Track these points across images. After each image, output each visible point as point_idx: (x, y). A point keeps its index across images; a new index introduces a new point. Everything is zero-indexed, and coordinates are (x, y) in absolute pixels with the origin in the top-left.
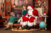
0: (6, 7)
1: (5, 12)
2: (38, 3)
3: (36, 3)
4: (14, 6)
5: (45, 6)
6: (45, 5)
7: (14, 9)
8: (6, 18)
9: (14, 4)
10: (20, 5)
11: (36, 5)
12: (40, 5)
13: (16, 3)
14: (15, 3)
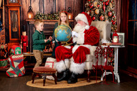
0: (7, 17)
1: (4, 30)
2: (94, 7)
3: (89, 7)
4: (30, 16)
5: (113, 15)
6: (111, 11)
7: (28, 22)
8: (7, 49)
9: (30, 10)
10: (46, 13)
11: (88, 13)
12: (97, 11)
13: (36, 7)
14: (33, 6)
